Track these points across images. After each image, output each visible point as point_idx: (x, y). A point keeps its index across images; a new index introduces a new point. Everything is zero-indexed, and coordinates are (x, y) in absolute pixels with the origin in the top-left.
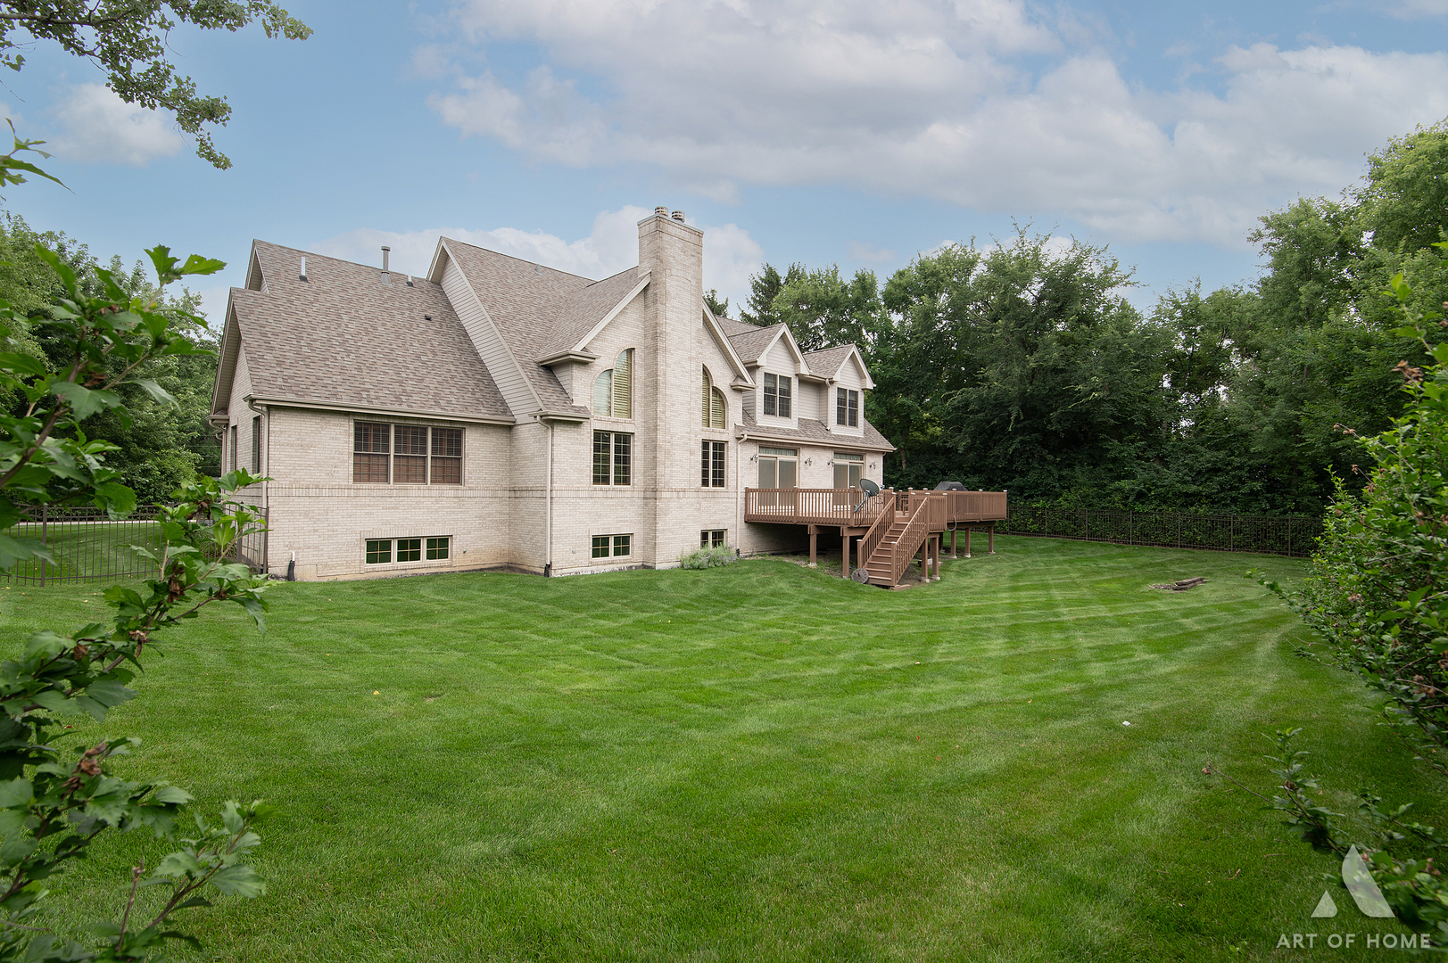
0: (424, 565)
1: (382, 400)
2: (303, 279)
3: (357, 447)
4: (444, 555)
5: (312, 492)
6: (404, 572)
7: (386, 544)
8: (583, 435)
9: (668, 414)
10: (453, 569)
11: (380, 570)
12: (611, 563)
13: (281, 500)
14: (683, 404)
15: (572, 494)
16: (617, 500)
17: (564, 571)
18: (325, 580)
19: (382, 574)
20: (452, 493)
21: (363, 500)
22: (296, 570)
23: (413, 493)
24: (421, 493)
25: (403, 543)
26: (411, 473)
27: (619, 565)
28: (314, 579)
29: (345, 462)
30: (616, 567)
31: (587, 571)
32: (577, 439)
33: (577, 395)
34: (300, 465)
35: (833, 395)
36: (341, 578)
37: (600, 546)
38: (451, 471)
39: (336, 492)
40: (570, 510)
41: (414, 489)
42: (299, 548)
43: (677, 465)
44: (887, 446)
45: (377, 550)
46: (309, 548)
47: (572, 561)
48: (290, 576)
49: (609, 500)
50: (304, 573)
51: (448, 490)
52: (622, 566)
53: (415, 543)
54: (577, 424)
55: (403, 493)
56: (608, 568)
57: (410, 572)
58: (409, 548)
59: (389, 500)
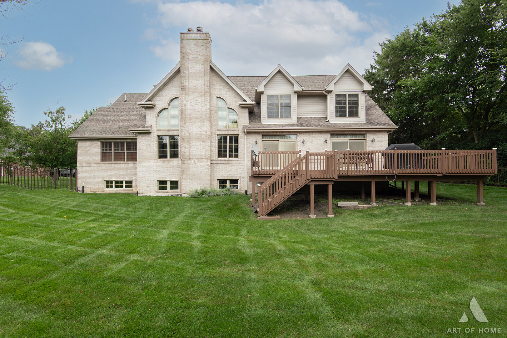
0: (124, 190)
1: (108, 134)
2: (126, 101)
3: (103, 150)
4: (131, 187)
5: (89, 165)
6: (116, 192)
7: (111, 182)
8: (152, 138)
9: (188, 124)
10: (133, 192)
11: (109, 191)
12: (169, 192)
13: (81, 167)
14: (197, 118)
15: (147, 163)
16: (170, 165)
17: (143, 194)
18: (93, 193)
19: (109, 192)
20: (132, 165)
21: (103, 167)
22: (85, 189)
23: (119, 165)
24: (121, 165)
25: (117, 182)
26: (119, 158)
27: (171, 194)
28: (90, 192)
29: (98, 155)
30: (170, 195)
31: (156, 195)
32: (149, 140)
33: (149, 121)
34: (85, 157)
35: (331, 100)
36: (97, 192)
37: (162, 184)
38: (132, 157)
39: (95, 165)
40: (146, 169)
41: (119, 163)
42: (85, 182)
43: (194, 147)
44: (393, 126)
45: (109, 184)
46: (88, 182)
47: (147, 191)
48: (83, 191)
49: (165, 165)
50: (87, 190)
51: (131, 163)
52: (173, 194)
53: (121, 182)
54: (148, 133)
55: (115, 165)
56: (166, 195)
57: (118, 192)
58: (119, 184)
59: (111, 167)
